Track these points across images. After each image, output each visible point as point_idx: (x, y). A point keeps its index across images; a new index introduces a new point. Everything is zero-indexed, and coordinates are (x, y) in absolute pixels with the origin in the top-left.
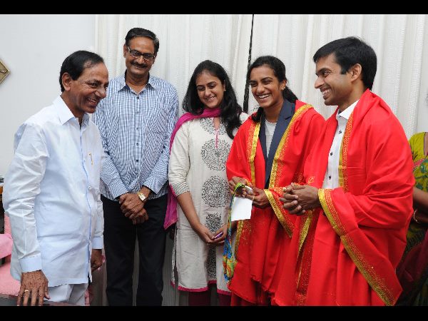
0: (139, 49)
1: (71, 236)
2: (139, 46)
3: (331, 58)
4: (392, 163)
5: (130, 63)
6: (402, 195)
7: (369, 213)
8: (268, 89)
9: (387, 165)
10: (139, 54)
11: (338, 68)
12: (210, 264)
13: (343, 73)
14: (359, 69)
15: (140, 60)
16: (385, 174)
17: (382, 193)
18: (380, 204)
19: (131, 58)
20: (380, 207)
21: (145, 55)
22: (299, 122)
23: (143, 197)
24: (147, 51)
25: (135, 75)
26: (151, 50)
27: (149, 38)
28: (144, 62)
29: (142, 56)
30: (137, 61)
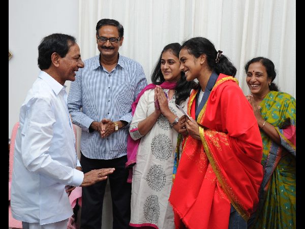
0: (105, 35)
2: (104, 33)
5: (101, 47)
10: (106, 39)
15: (108, 44)
19: (101, 44)
21: (110, 39)
24: (112, 36)
26: (115, 35)
27: (112, 25)
28: (110, 45)
29: (108, 40)
30: (105, 45)
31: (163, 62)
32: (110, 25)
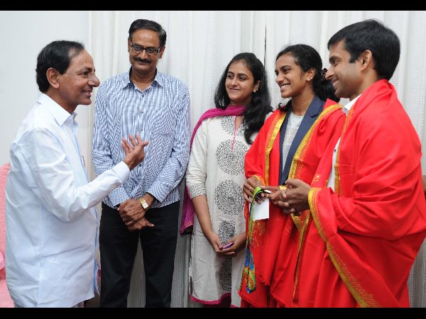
0: (140, 43)
1: (83, 249)
2: (140, 39)
3: (341, 44)
4: (377, 161)
5: (134, 59)
6: (385, 199)
7: (350, 218)
8: (288, 80)
9: (372, 164)
10: (142, 48)
11: (348, 56)
12: (224, 276)
13: (352, 61)
14: (369, 55)
15: (143, 55)
16: (368, 173)
17: (364, 196)
18: (360, 208)
19: (134, 54)
20: (361, 212)
21: (148, 49)
22: (325, 122)
23: (146, 206)
24: (151, 45)
25: (139, 71)
26: (155, 44)
27: (152, 29)
28: (147, 57)
29: (144, 51)
30: (140, 56)
31: (230, 77)
32: (149, 29)
